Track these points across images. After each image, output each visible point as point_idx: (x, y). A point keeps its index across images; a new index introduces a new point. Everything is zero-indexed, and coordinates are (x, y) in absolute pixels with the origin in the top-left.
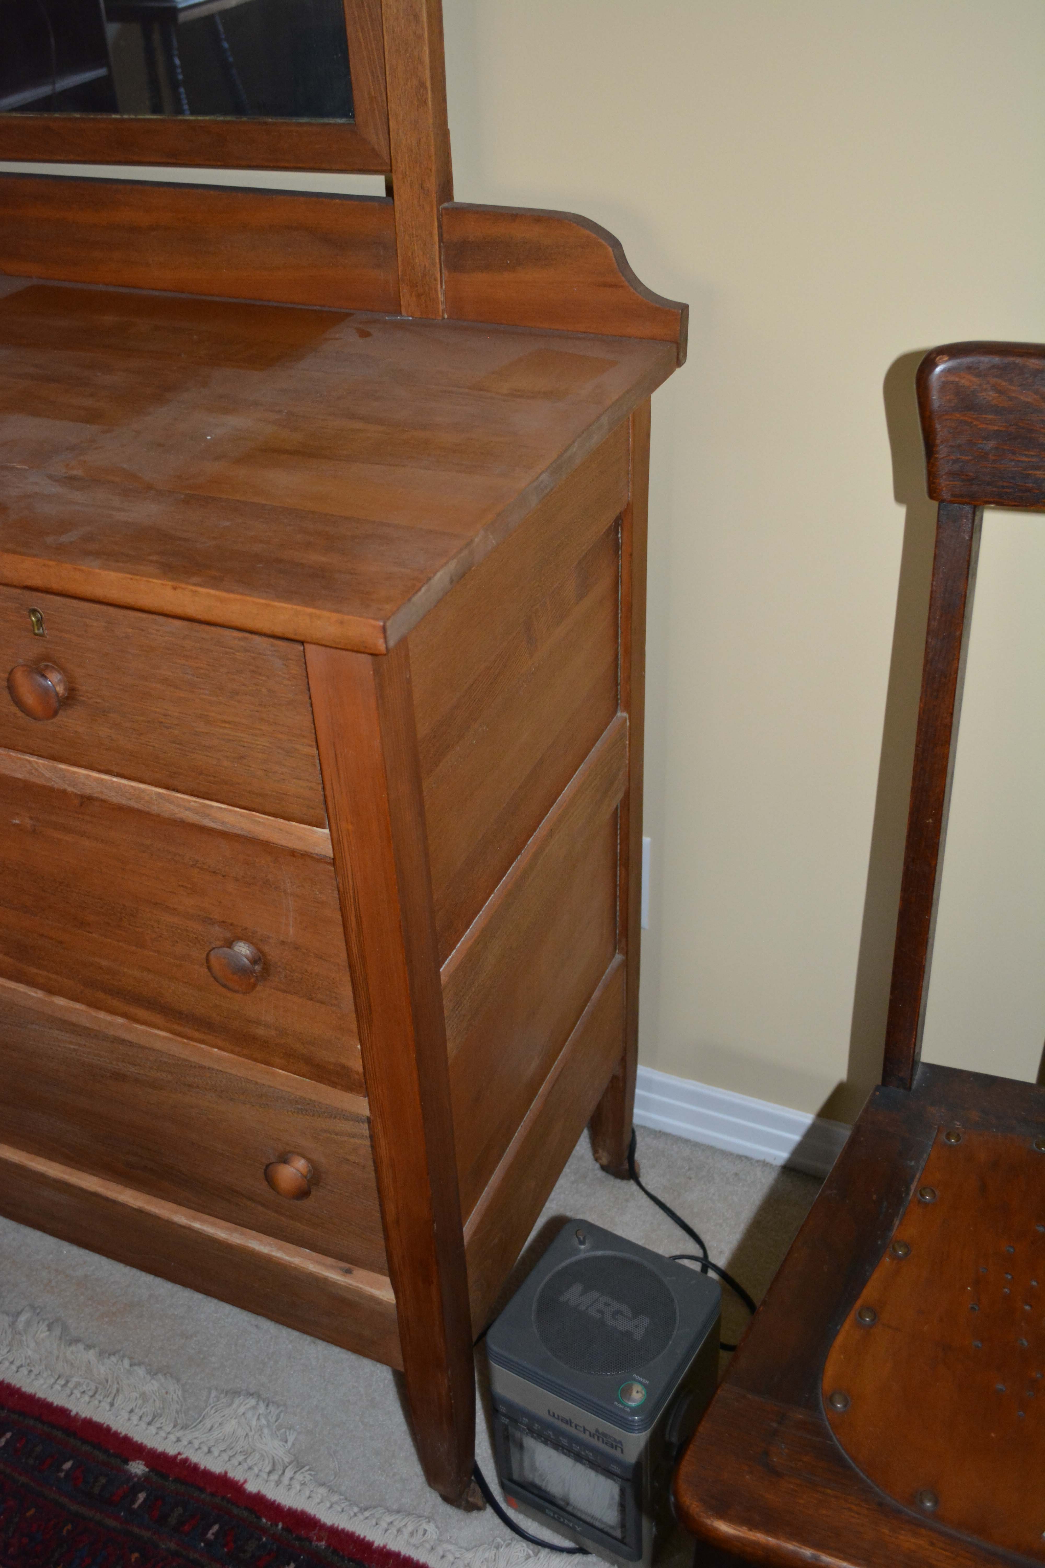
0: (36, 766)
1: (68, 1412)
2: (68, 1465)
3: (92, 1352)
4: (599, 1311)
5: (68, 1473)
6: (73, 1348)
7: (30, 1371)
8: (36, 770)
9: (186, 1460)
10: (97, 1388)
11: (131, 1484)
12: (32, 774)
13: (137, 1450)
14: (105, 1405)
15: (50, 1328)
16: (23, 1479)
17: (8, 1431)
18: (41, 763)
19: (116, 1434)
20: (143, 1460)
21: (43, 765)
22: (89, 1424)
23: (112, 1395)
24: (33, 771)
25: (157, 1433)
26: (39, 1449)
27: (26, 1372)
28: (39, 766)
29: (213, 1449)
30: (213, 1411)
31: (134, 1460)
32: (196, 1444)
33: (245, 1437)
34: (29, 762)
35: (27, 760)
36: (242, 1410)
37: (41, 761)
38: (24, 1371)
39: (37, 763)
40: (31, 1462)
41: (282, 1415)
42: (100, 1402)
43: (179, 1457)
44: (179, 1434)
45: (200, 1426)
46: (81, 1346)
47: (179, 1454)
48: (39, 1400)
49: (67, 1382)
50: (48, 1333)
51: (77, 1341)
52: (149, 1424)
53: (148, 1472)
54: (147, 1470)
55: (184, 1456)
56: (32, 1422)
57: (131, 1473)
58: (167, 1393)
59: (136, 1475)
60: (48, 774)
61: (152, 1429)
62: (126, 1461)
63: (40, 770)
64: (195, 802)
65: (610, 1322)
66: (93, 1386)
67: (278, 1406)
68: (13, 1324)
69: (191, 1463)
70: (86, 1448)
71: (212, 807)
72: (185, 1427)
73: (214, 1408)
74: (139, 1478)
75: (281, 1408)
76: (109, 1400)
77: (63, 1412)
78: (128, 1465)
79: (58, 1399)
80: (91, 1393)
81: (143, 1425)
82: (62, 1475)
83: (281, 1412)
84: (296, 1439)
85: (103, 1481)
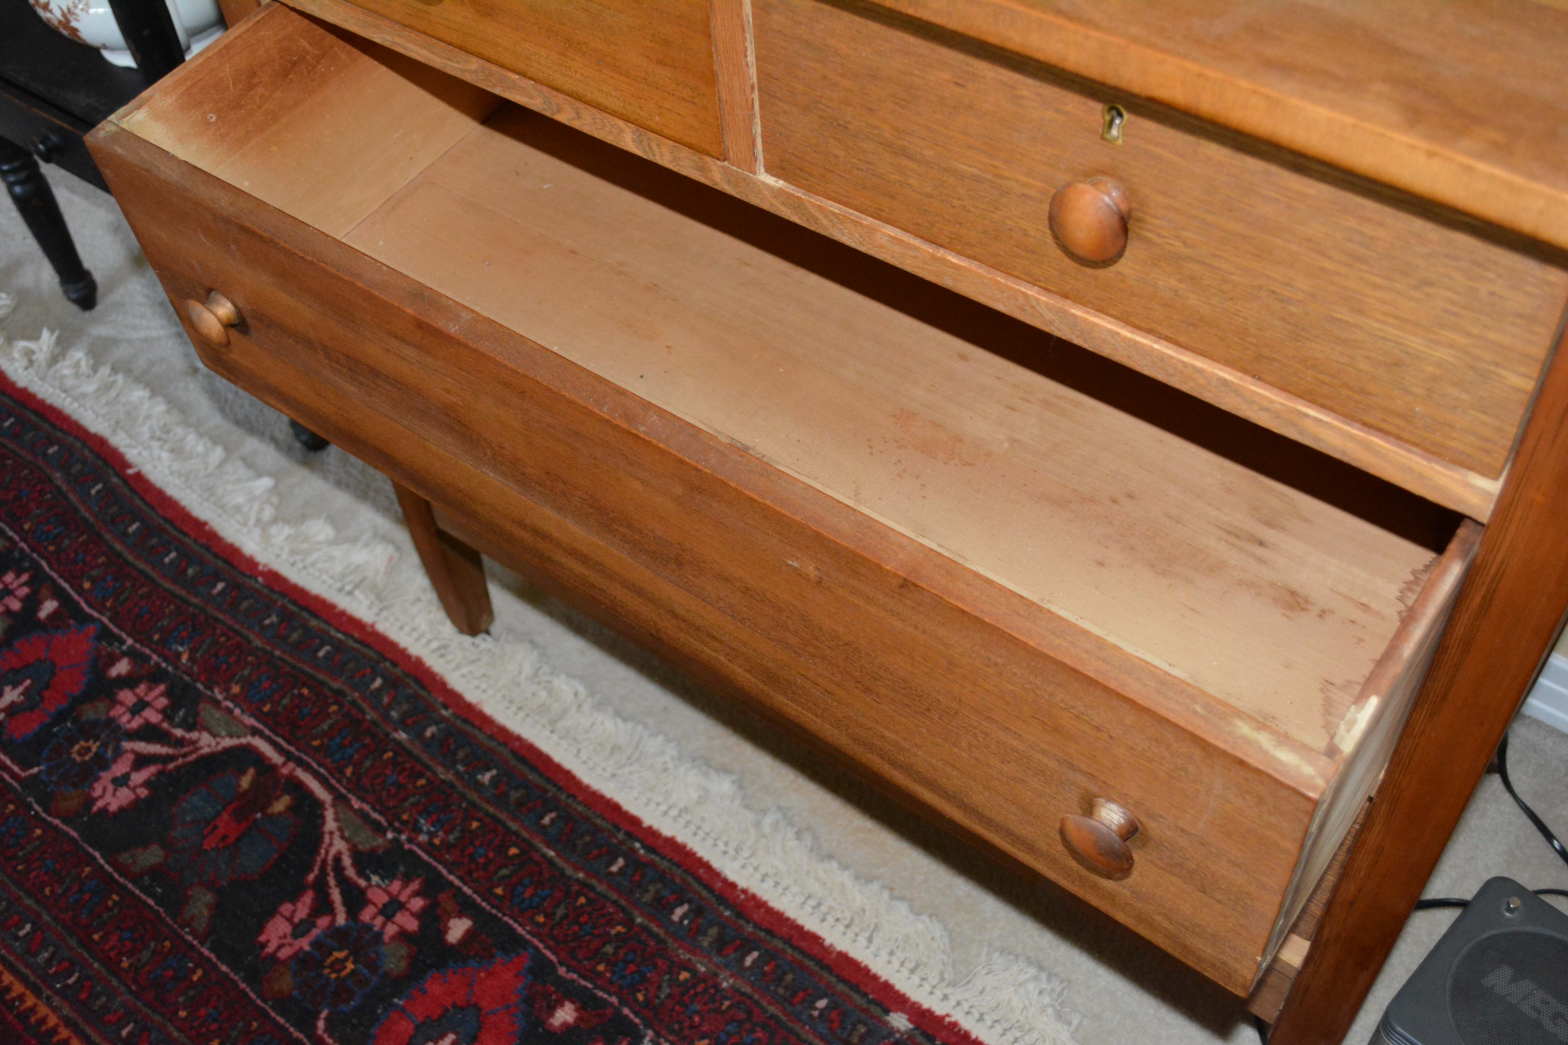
0: (1034, 302)
1: (821, 941)
2: (822, 1004)
3: (847, 873)
4: (1534, 1008)
5: (822, 1011)
6: (826, 865)
7: (777, 884)
8: (1033, 307)
9: (955, 1024)
10: (852, 919)
11: (892, 1040)
12: (1024, 310)
13: (901, 1002)
14: (862, 940)
15: (799, 835)
16: (772, 1009)
17: (755, 949)
18: (1044, 302)
19: (875, 978)
20: (906, 1013)
21: (1046, 304)
22: (843, 957)
23: (871, 930)
24: (1027, 308)
25: (921, 986)
26: (789, 977)
27: (772, 884)
28: (1038, 304)
29: (986, 1017)
30: (984, 972)
31: (896, 1011)
32: (966, 1006)
33: (1022, 1010)
34: (1025, 296)
35: (1019, 291)
36: (1022, 978)
37: (1043, 298)
38: (770, 882)
39: (1037, 300)
40: (781, 991)
41: (1066, 992)
42: (857, 935)
43: (947, 1019)
44: (948, 991)
45: (970, 986)
46: (834, 865)
47: (948, 1015)
48: (788, 919)
49: (819, 904)
50: (796, 842)
51: (830, 857)
52: (912, 971)
53: (912, 1030)
54: (911, 1026)
55: (953, 1019)
56: (780, 945)
57: (893, 1028)
58: (933, 939)
59: (898, 1031)
60: (1048, 316)
61: (916, 980)
62: (887, 1011)
63: (1038, 308)
64: (1282, 404)
65: (1549, 1026)
66: (848, 915)
67: (1062, 982)
68: (758, 825)
69: (960, 1030)
70: (841, 987)
71: (1306, 415)
72: (953, 984)
73: (987, 968)
74: (902, 1034)
75: (1065, 985)
76: (867, 935)
77: (815, 939)
78: (888, 1015)
79: (811, 924)
80: (846, 922)
81: (905, 972)
82: (816, 1013)
83: (1064, 989)
84: (1080, 1023)
85: (863, 1030)
